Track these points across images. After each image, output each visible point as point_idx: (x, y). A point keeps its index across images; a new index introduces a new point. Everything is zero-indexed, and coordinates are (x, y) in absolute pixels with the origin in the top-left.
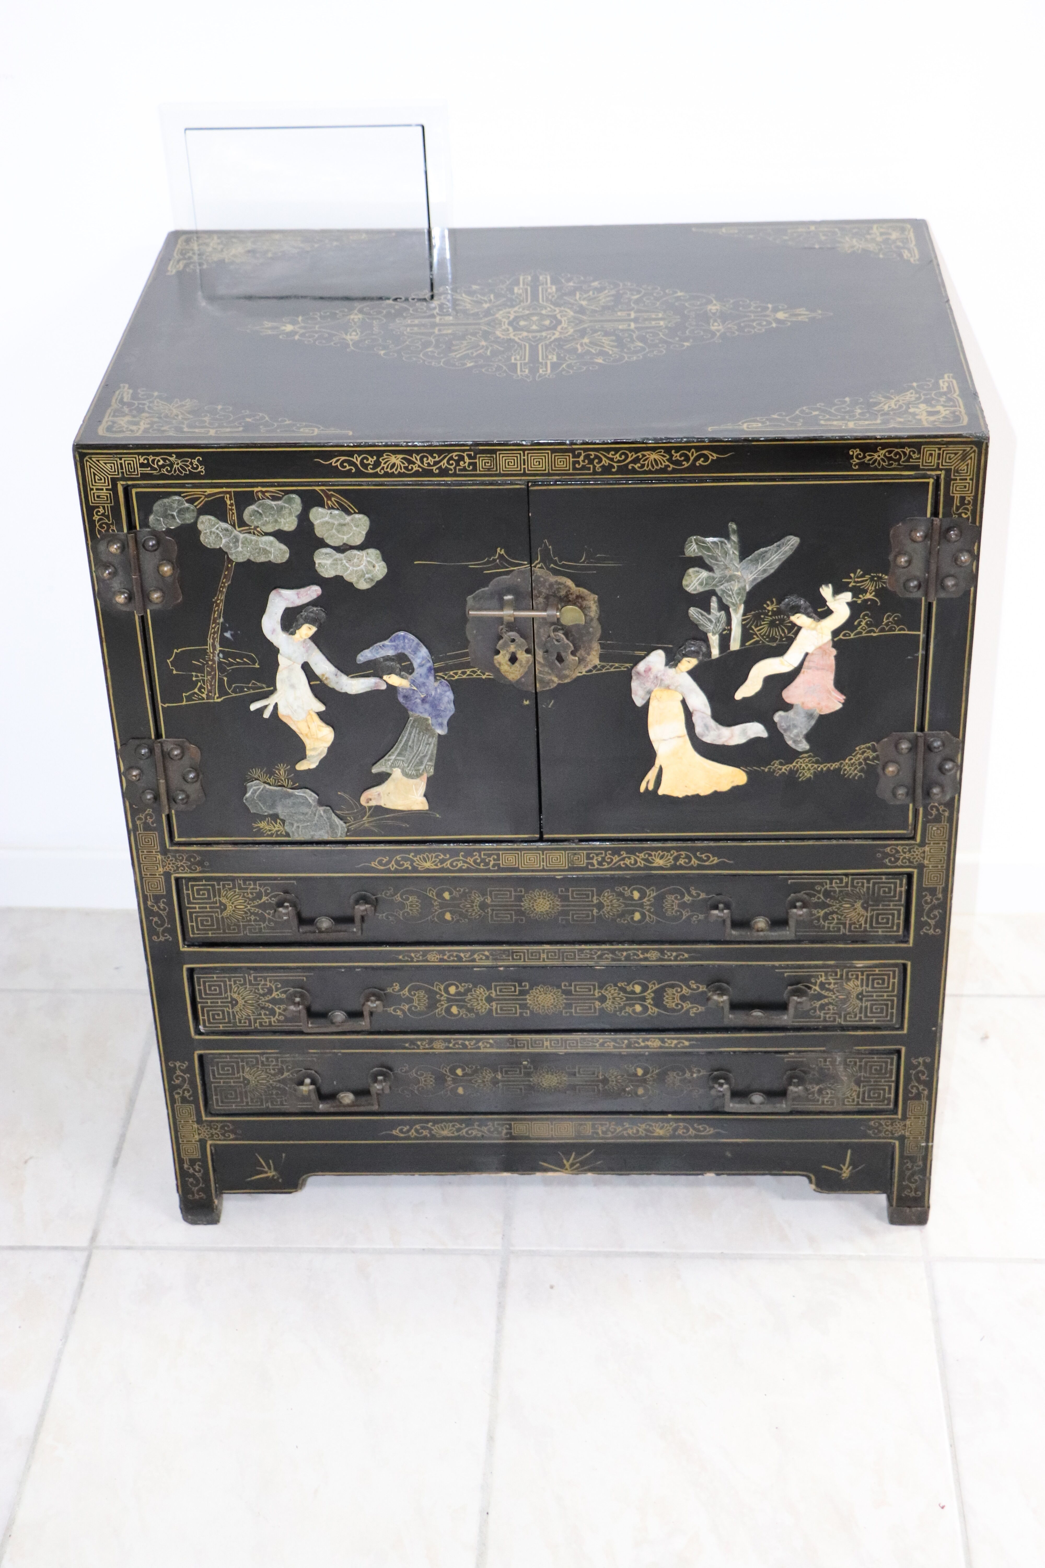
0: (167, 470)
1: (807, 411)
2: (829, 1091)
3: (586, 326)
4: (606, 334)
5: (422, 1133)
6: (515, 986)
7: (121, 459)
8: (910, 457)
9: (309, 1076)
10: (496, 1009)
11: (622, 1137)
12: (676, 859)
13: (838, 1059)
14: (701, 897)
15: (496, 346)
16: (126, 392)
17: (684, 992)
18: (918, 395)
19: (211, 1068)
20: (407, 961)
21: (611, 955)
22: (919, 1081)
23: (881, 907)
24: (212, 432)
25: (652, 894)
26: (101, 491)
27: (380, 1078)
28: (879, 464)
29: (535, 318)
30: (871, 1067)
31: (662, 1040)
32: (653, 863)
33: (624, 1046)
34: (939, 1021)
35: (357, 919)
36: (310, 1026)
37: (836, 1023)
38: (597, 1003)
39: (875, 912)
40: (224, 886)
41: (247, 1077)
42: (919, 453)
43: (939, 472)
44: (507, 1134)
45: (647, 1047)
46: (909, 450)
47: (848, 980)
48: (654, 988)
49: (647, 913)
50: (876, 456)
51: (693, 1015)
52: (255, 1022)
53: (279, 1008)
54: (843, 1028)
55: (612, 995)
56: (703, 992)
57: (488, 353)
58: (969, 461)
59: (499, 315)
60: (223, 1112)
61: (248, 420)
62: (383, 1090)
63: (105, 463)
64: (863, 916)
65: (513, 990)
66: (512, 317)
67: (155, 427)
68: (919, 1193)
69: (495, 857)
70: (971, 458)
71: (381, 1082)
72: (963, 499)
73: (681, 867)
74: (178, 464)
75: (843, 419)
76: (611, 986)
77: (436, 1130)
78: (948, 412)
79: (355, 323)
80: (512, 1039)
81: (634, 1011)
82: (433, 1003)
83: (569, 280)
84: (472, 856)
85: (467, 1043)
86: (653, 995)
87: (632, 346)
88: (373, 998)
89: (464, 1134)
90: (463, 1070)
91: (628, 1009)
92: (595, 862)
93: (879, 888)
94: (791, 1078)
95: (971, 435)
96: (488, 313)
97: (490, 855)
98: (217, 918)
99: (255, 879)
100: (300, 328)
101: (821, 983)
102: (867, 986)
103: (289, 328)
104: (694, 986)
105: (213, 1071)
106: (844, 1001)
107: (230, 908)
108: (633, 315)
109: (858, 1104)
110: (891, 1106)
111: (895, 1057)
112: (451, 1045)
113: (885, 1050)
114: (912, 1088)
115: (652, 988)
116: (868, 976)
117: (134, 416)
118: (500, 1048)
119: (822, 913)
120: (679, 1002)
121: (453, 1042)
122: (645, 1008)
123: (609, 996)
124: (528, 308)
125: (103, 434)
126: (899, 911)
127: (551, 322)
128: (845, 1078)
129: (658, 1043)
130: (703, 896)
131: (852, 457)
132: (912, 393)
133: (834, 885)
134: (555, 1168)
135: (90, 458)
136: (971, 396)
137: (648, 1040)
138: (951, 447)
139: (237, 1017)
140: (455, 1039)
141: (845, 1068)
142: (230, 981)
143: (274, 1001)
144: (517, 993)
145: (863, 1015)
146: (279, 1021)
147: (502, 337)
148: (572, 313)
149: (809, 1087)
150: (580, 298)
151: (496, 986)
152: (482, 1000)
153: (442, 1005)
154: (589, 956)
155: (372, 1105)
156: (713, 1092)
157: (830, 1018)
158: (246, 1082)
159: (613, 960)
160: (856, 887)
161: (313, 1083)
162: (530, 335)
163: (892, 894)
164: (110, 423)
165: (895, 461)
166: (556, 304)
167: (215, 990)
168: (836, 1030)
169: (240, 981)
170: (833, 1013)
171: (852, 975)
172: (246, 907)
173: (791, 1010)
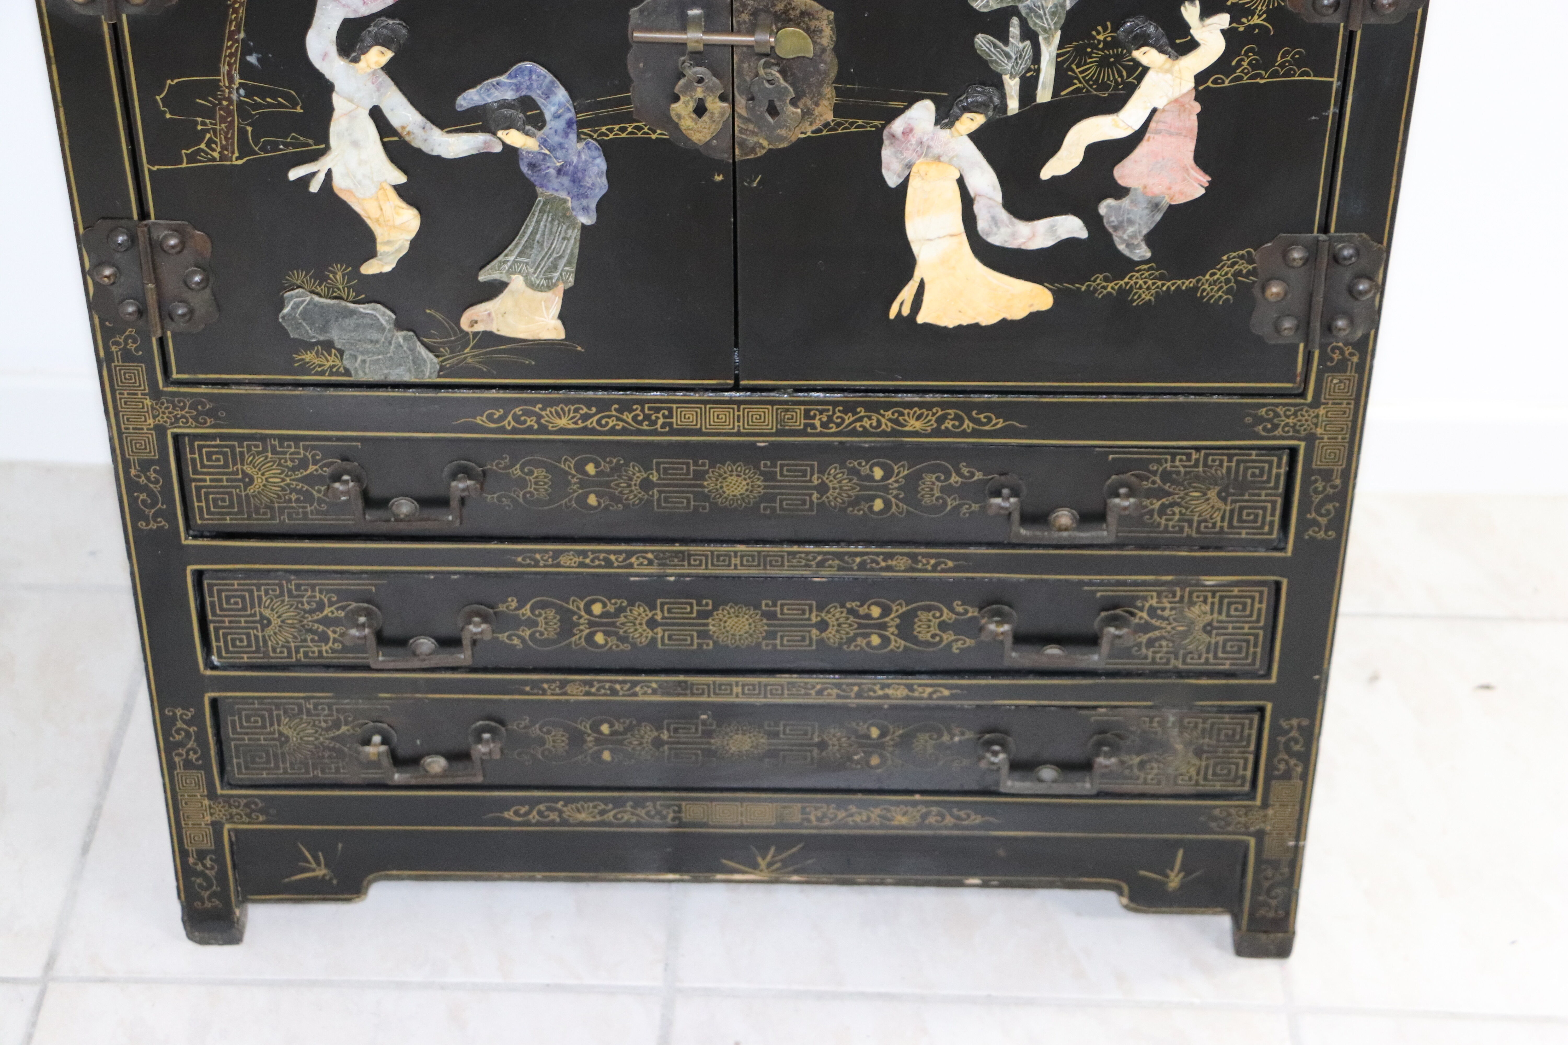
2: (1155, 765)
5: (548, 816)
6: (691, 605)
9: (379, 732)
10: (663, 638)
11: (846, 826)
12: (941, 420)
13: (1172, 719)
14: (976, 478)
17: (944, 617)
19: (229, 718)
20: (529, 566)
21: (837, 562)
22: (1288, 751)
23: (1246, 497)
25: (902, 471)
27: (486, 736)
30: (1220, 730)
31: (910, 688)
32: (905, 426)
33: (853, 695)
34: (1325, 666)
35: (455, 503)
36: (381, 659)
37: (1170, 667)
38: (815, 632)
39: (1238, 504)
40: (249, 447)
41: (285, 732)
44: (674, 819)
45: (887, 697)
47: (1192, 603)
48: (900, 611)
49: (893, 500)
51: (957, 651)
52: (297, 652)
53: (334, 632)
54: (1180, 674)
55: (837, 620)
56: (973, 618)
60: (247, 783)
62: (490, 753)
64: (1219, 509)
65: (689, 610)
68: (1281, 913)
69: (666, 413)
71: (487, 742)
73: (947, 433)
76: (836, 607)
77: (568, 811)
80: (686, 682)
81: (869, 644)
82: (567, 626)
84: (631, 411)
85: (618, 687)
86: (898, 621)
88: (477, 619)
89: (611, 818)
90: (611, 725)
91: (860, 641)
92: (817, 423)
93: (1246, 469)
94: (1100, 744)
97: (657, 410)
98: (239, 497)
99: (297, 439)
101: (1151, 607)
102: (1220, 613)
104: (960, 609)
105: (233, 722)
106: (1184, 635)
107: (258, 482)
109: (1197, 784)
110: (1247, 788)
111: (1256, 717)
112: (593, 690)
113: (1239, 707)
114: (1279, 762)
115: (897, 611)
116: (1222, 598)
118: (668, 694)
119: (1157, 505)
120: (938, 632)
121: (597, 685)
122: (886, 640)
123: (832, 621)
126: (1274, 503)
128: (1179, 747)
129: (902, 692)
130: (978, 476)
133: (1177, 463)
134: (746, 869)
137: (888, 686)
139: (270, 643)
140: (599, 681)
141: (1181, 733)
142: (259, 590)
143: (327, 622)
144: (694, 615)
145: (1211, 656)
146: (334, 651)
149: (1125, 758)
151: (662, 605)
152: (641, 624)
153: (581, 631)
154: (804, 562)
155: (475, 775)
156: (983, 765)
157: (1161, 658)
158: (284, 739)
159: (840, 568)
160: (1211, 467)
161: (384, 742)
163: (1265, 478)
167: (236, 603)
168: (1170, 677)
169: (274, 590)
170: (1167, 653)
171: (1198, 597)
172: (283, 480)
173: (1105, 646)
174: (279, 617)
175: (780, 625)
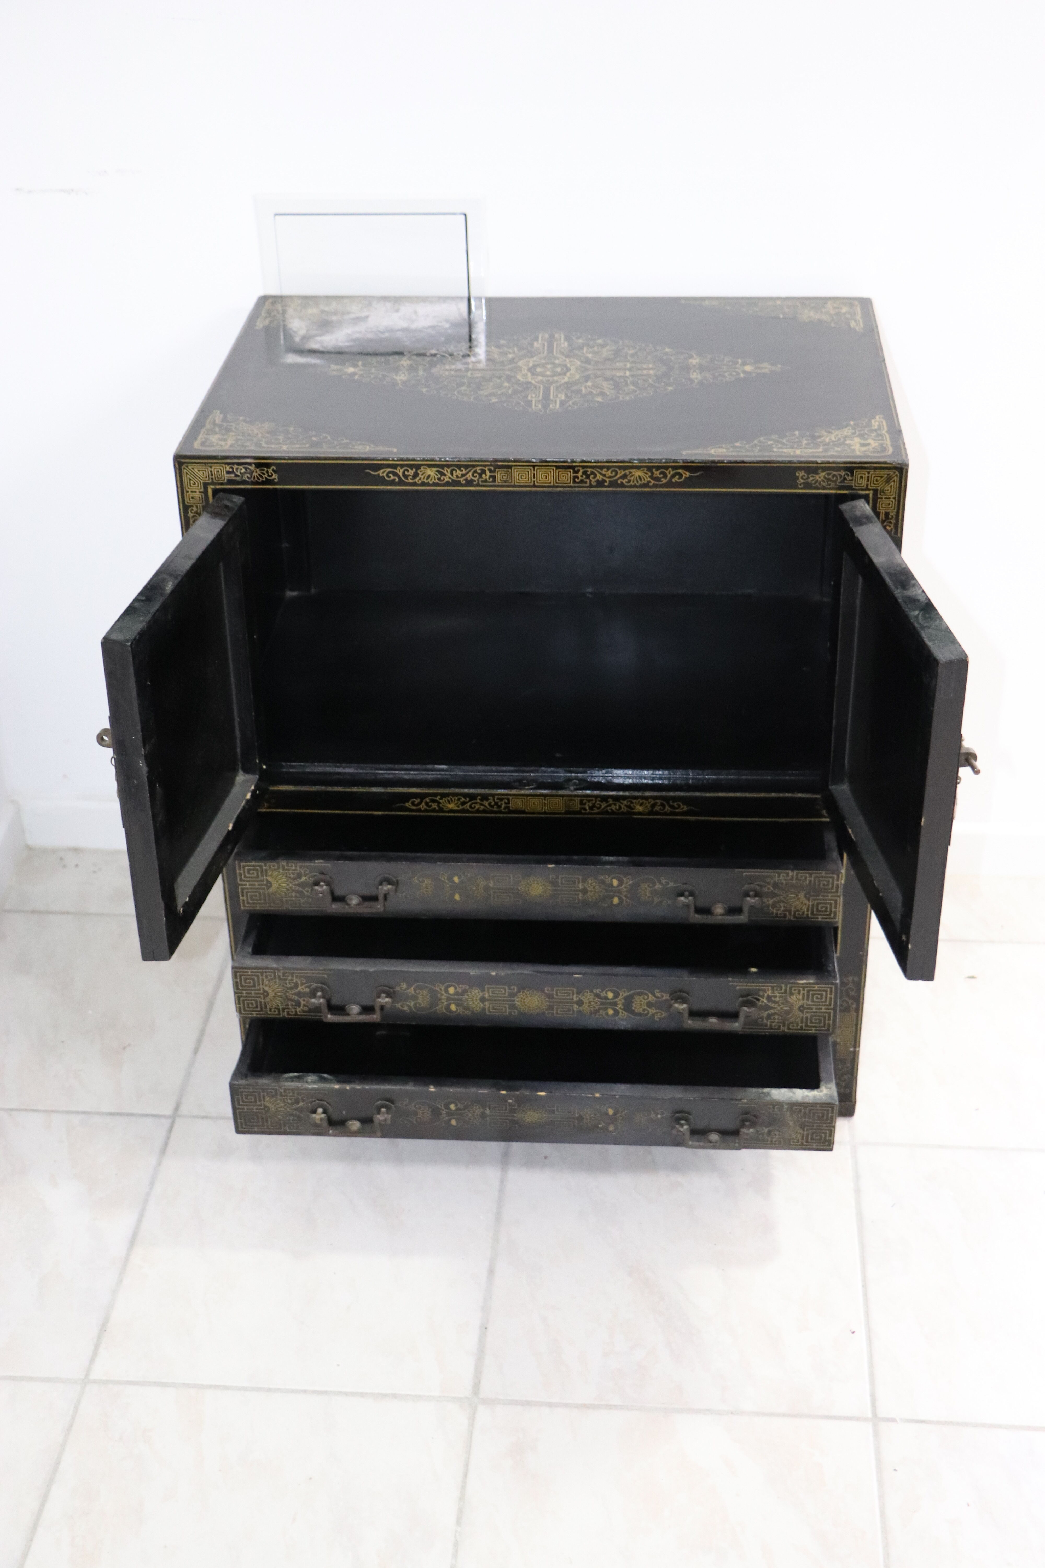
0: (248, 477)
1: (764, 441)
3: (589, 373)
4: (606, 379)
6: (506, 989)
7: (211, 467)
8: (845, 479)
10: (489, 1008)
15: (516, 387)
16: (218, 416)
17: (650, 999)
18: (853, 431)
24: (285, 448)
26: (195, 493)
28: (820, 484)
29: (549, 366)
32: (634, 809)
36: (329, 1016)
37: (781, 1031)
38: (576, 1006)
42: (852, 476)
43: (867, 492)
46: (844, 473)
47: (791, 994)
48: (625, 995)
50: (817, 477)
51: (658, 1019)
52: (282, 1012)
53: (303, 1001)
55: (588, 999)
56: (667, 1000)
57: (510, 392)
58: (893, 484)
59: (521, 363)
61: (314, 439)
63: (199, 471)
65: (504, 992)
66: (531, 365)
67: (239, 443)
70: (894, 481)
72: (887, 514)
74: (256, 472)
75: (792, 448)
76: (587, 992)
78: (877, 444)
79: (404, 367)
81: (607, 1014)
82: (435, 1000)
83: (578, 338)
86: (623, 1001)
87: (626, 389)
88: (384, 995)
91: (602, 1012)
95: (894, 462)
96: (512, 361)
100: (361, 370)
101: (768, 996)
102: (808, 999)
103: (351, 370)
104: (659, 995)
106: (787, 1012)
108: (628, 365)
115: (623, 995)
116: (808, 991)
117: (223, 435)
120: (646, 1008)
122: (617, 1012)
123: (585, 1000)
124: (545, 358)
125: (198, 447)
127: (562, 369)
131: (798, 478)
132: (849, 429)
135: (187, 467)
136: (896, 433)
138: (878, 472)
139: (268, 1006)
143: (299, 994)
144: (507, 995)
145: (803, 1025)
146: (303, 1011)
147: (522, 380)
148: (579, 363)
150: (587, 352)
151: (488, 989)
152: (476, 1000)
153: (443, 1003)
157: (775, 1026)
162: (545, 379)
164: (203, 440)
165: (833, 481)
166: (568, 356)
167: (250, 983)
169: (271, 976)
170: (778, 1022)
171: (795, 990)
173: (742, 1018)
174: (273, 991)
175: (556, 1002)
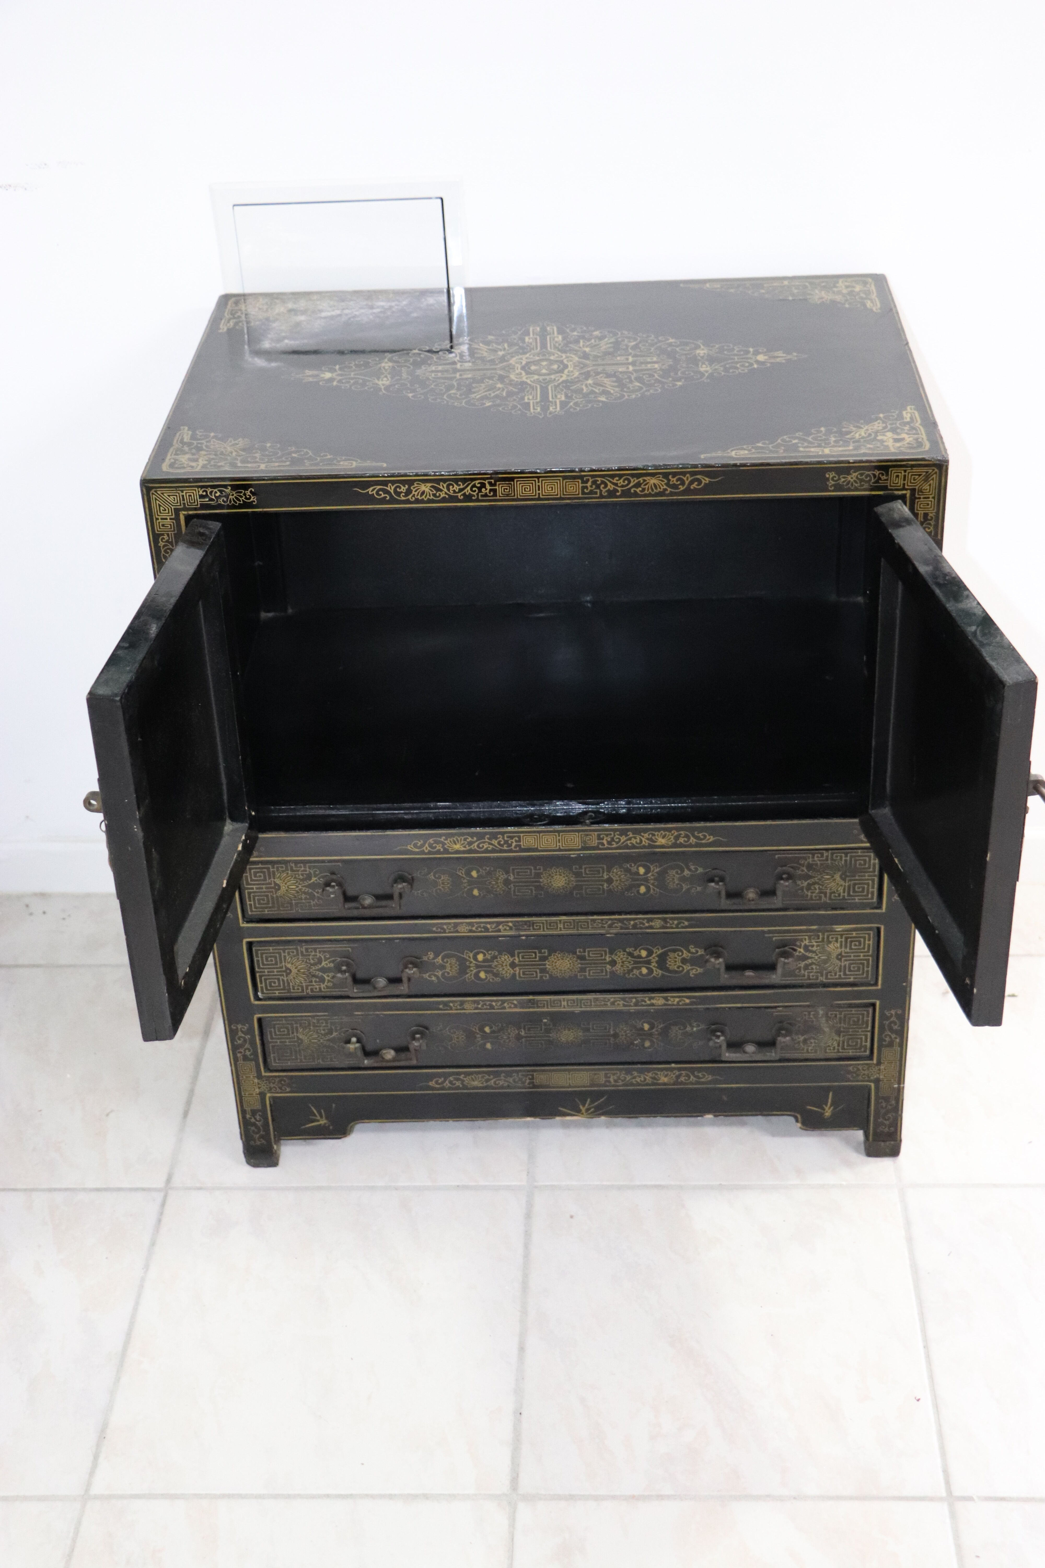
0: (223, 501)
1: (788, 439)
2: (812, 1041)
3: (589, 369)
4: (608, 376)
5: (455, 1084)
6: (535, 953)
7: (182, 491)
8: (880, 479)
9: (355, 1036)
10: (519, 973)
11: (632, 1084)
12: (677, 838)
13: (821, 1012)
14: (699, 872)
15: (511, 388)
16: (186, 434)
17: (684, 956)
18: (884, 425)
19: (268, 1030)
20: (440, 933)
21: (620, 924)
22: (891, 1030)
23: (857, 878)
24: (263, 467)
25: (655, 869)
26: (166, 519)
27: (418, 1036)
28: (852, 485)
29: (544, 363)
30: (850, 1019)
31: (666, 999)
32: (656, 842)
33: (632, 1004)
34: (909, 977)
35: (396, 896)
36: (355, 991)
37: (819, 981)
38: (608, 967)
39: (853, 882)
40: (278, 868)
41: (301, 1037)
42: (887, 475)
43: (904, 492)
44: (529, 1084)
45: (653, 1005)
46: (878, 472)
47: (830, 942)
48: (658, 953)
49: (651, 886)
50: (849, 478)
51: (693, 976)
52: (307, 989)
53: (328, 976)
54: (825, 985)
55: (622, 959)
56: (701, 956)
57: (504, 394)
58: (932, 482)
59: (513, 361)
60: (280, 1068)
61: (294, 455)
62: (420, 1046)
63: (169, 496)
64: (841, 885)
65: (534, 956)
66: (524, 362)
67: (212, 463)
68: (892, 1129)
69: (517, 839)
70: (933, 479)
71: (418, 1039)
72: (926, 515)
73: (681, 845)
74: (233, 495)
75: (819, 446)
76: (620, 952)
77: (467, 1080)
78: (911, 439)
79: (386, 370)
80: (534, 1000)
81: (641, 973)
82: (463, 968)
83: (573, 330)
84: (496, 838)
85: (494, 1004)
86: (657, 959)
87: (631, 385)
88: (410, 966)
89: (492, 1084)
90: (491, 1028)
91: (636, 972)
92: (605, 842)
93: (856, 861)
94: (781, 1029)
95: (933, 458)
96: (502, 359)
97: (512, 838)
98: (272, 898)
99: (305, 862)
100: (338, 375)
101: (805, 945)
102: (846, 947)
103: (328, 375)
104: (693, 950)
105: (271, 1032)
106: (825, 962)
107: (283, 888)
108: (631, 359)
109: (838, 1052)
110: (868, 1053)
111: (871, 1010)
112: (480, 1006)
113: (861, 1004)
114: (886, 1036)
115: (656, 952)
116: (846, 939)
117: (193, 454)
118: (522, 1007)
119: (805, 884)
120: (681, 964)
121: (482, 1003)
122: (651, 971)
123: (619, 960)
124: (538, 355)
125: (166, 470)
126: (873, 881)
127: (559, 366)
128: (827, 1030)
129: (661, 1002)
130: (700, 870)
131: (828, 479)
132: (879, 423)
133: (816, 859)
134: (574, 1113)
135: (156, 492)
136: (931, 425)
137: (653, 998)
138: (915, 470)
139: (291, 984)
140: (483, 1001)
141: (827, 1021)
142: (284, 952)
143: (323, 970)
144: (537, 959)
145: (842, 973)
146: (328, 987)
147: (516, 380)
148: (577, 359)
149: (795, 1037)
150: (583, 345)
151: (519, 953)
152: (506, 965)
153: (471, 971)
154: (600, 925)
155: (411, 1059)
156: (711, 1044)
157: (813, 976)
158: (300, 1041)
159: (622, 928)
160: (835, 860)
161: (358, 1041)
162: (541, 378)
163: (867, 866)
164: (173, 461)
165: (866, 482)
166: (563, 351)
167: (272, 961)
168: (818, 987)
169: (293, 952)
170: (816, 972)
171: (832, 938)
172: (297, 887)
173: (779, 970)
174: (296, 968)
175: (588, 964)
